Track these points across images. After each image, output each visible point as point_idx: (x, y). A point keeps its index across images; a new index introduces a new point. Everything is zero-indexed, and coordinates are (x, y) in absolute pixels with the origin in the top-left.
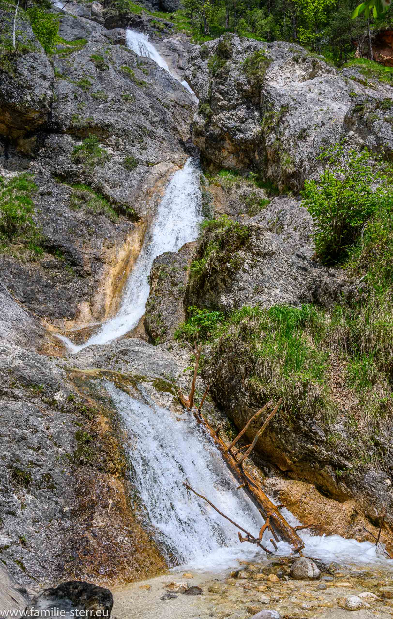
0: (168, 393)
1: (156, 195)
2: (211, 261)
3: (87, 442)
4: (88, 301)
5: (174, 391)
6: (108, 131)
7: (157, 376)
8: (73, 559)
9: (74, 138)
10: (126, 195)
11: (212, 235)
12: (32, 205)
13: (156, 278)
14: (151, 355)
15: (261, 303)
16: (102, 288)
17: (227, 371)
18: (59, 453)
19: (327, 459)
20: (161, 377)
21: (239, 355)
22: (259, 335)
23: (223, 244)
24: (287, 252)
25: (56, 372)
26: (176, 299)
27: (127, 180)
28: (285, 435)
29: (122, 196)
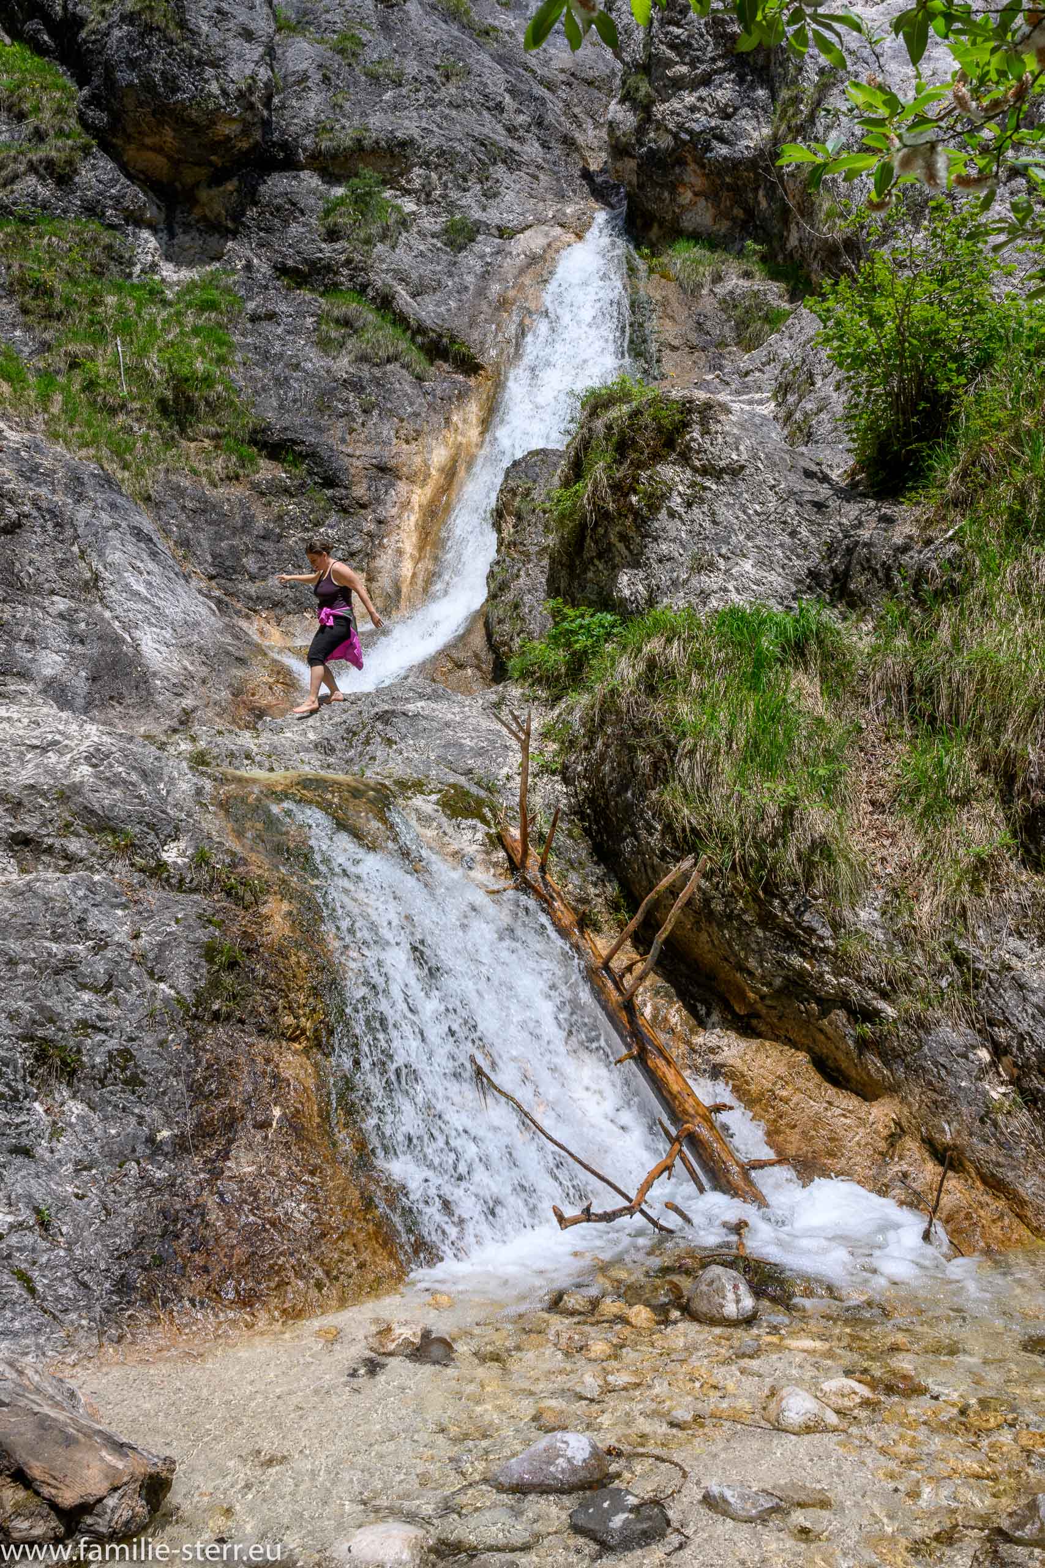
0: (475, 822)
1: (521, 307)
2: (595, 489)
3: (232, 965)
4: (362, 570)
5: (489, 815)
6: (405, 157)
7: (453, 778)
8: (159, 1261)
9: (326, 179)
10: (448, 310)
11: (600, 423)
12: (231, 346)
13: (510, 514)
14: (447, 725)
15: (704, 595)
16: (394, 538)
17: (613, 769)
18: (160, 996)
19: (837, 994)
20: (462, 780)
21: (638, 732)
22: (687, 681)
23: (623, 447)
24: (776, 465)
27: (451, 275)
28: (739, 930)
29: (438, 315)
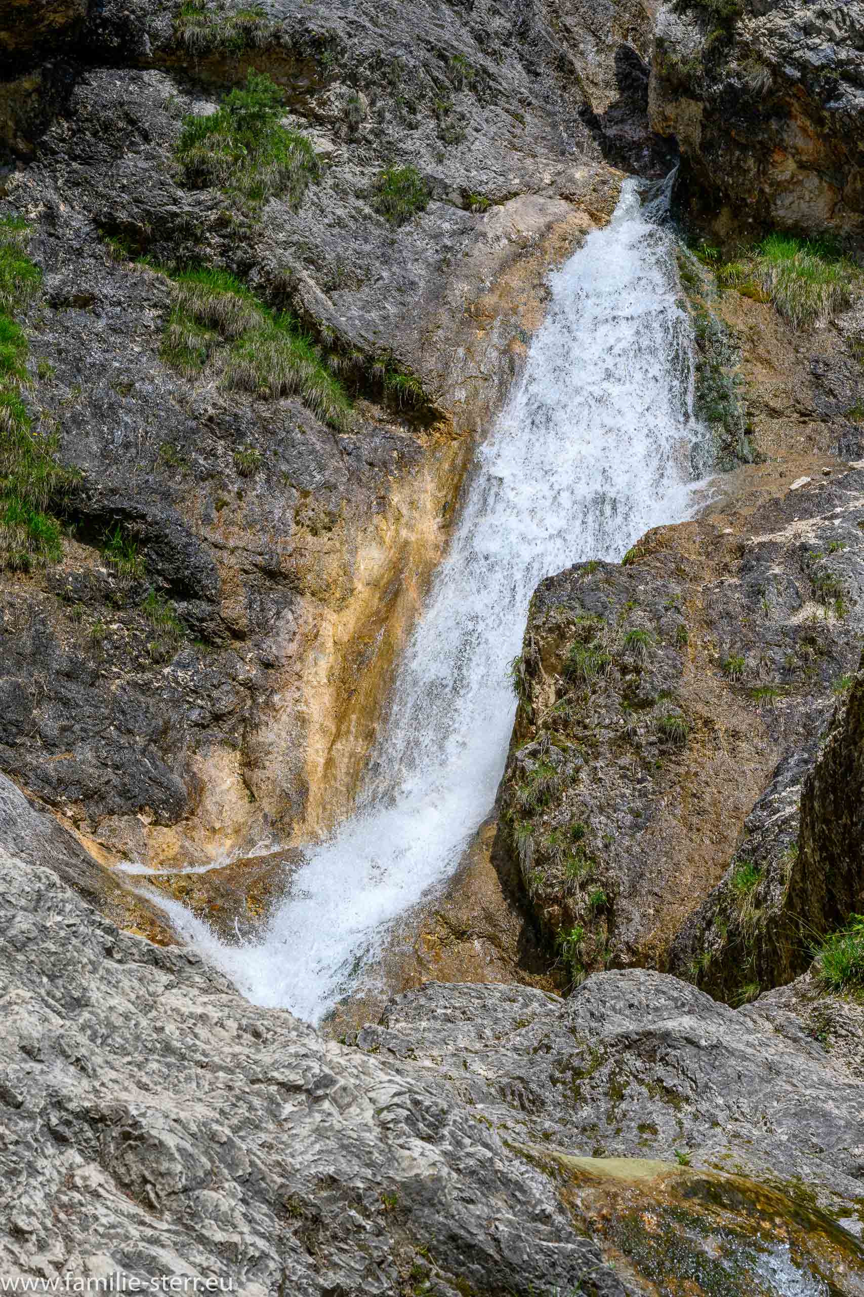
1: (505, 324)
4: (234, 747)
6: (320, 63)
9: (187, 86)
10: (385, 318)
13: (551, 670)
16: (290, 694)
27: (386, 260)
29: (368, 324)
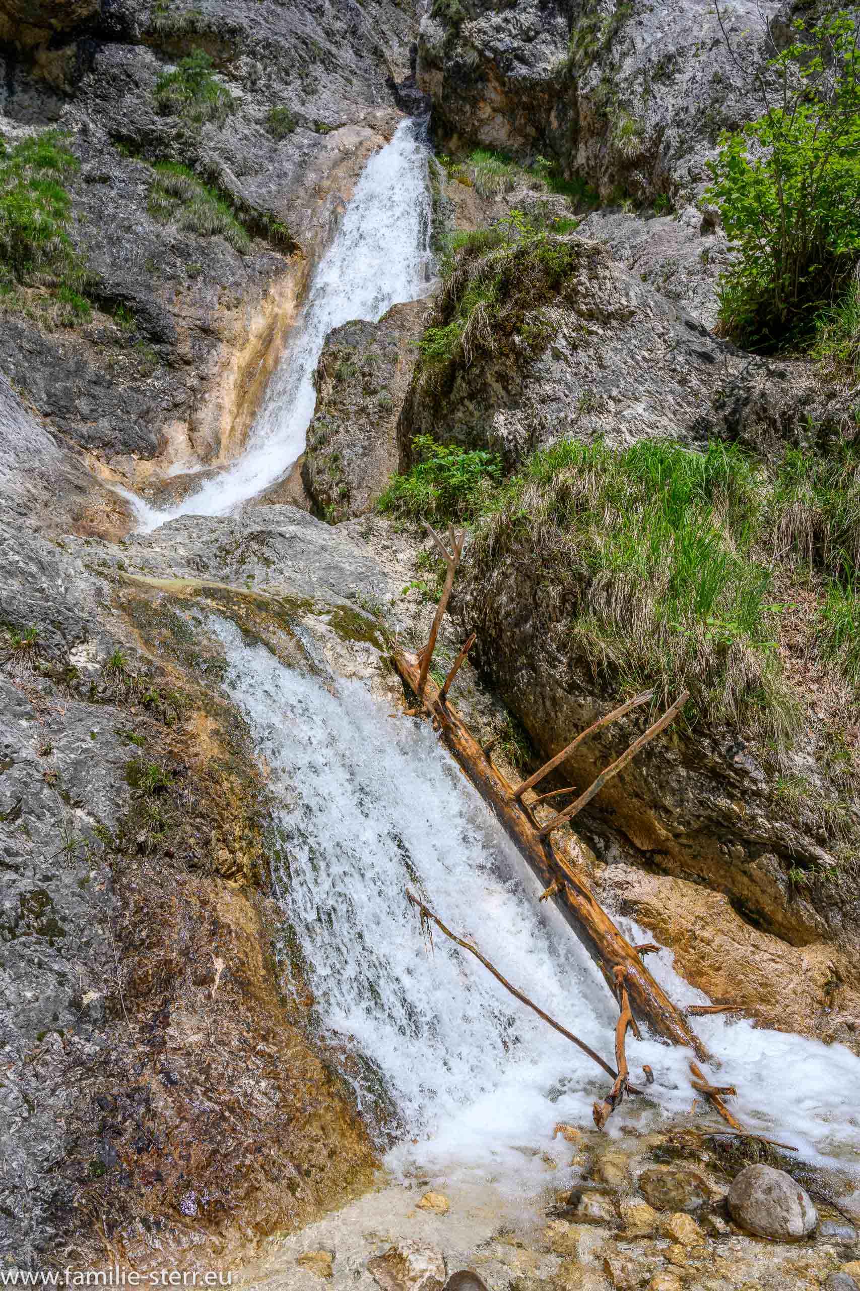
0: (368, 645)
1: (334, 197)
2: (475, 328)
3: (159, 790)
4: (185, 421)
5: (381, 639)
6: (234, 44)
7: (341, 601)
8: (100, 1168)
9: (160, 56)
10: (269, 192)
11: (478, 265)
12: (67, 202)
13: (330, 376)
14: (323, 548)
15: (597, 435)
16: (214, 394)
17: (512, 600)
18: (77, 825)
19: (770, 838)
20: (348, 603)
21: (546, 564)
22: (599, 516)
23: (505, 289)
24: (665, 313)
25: (83, 585)
26: (372, 424)
27: (271, 160)
28: (659, 768)
29: (260, 195)
